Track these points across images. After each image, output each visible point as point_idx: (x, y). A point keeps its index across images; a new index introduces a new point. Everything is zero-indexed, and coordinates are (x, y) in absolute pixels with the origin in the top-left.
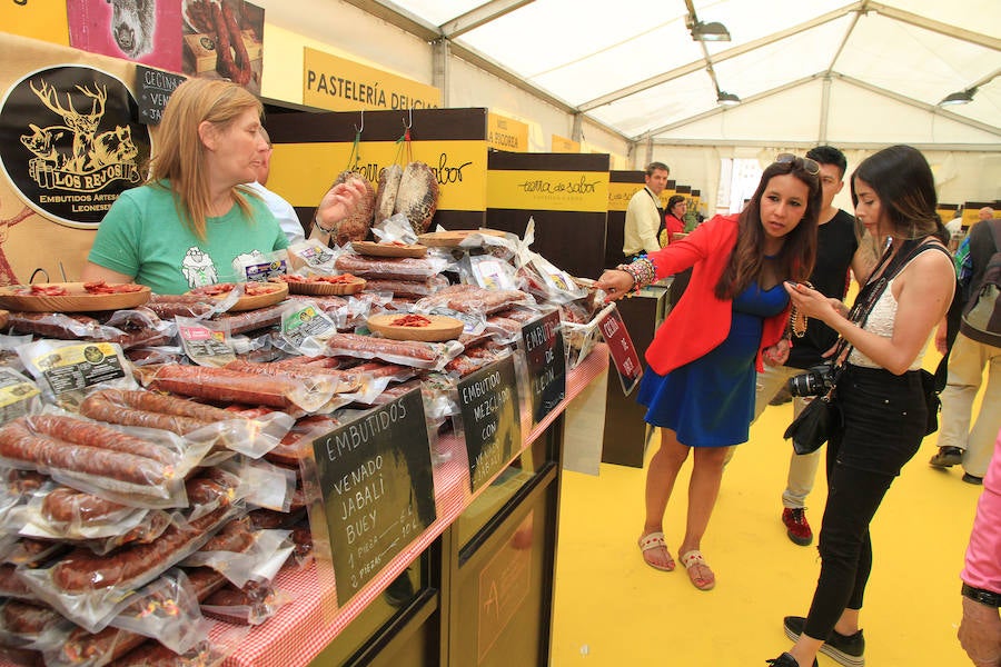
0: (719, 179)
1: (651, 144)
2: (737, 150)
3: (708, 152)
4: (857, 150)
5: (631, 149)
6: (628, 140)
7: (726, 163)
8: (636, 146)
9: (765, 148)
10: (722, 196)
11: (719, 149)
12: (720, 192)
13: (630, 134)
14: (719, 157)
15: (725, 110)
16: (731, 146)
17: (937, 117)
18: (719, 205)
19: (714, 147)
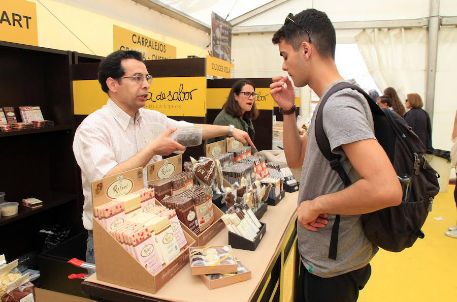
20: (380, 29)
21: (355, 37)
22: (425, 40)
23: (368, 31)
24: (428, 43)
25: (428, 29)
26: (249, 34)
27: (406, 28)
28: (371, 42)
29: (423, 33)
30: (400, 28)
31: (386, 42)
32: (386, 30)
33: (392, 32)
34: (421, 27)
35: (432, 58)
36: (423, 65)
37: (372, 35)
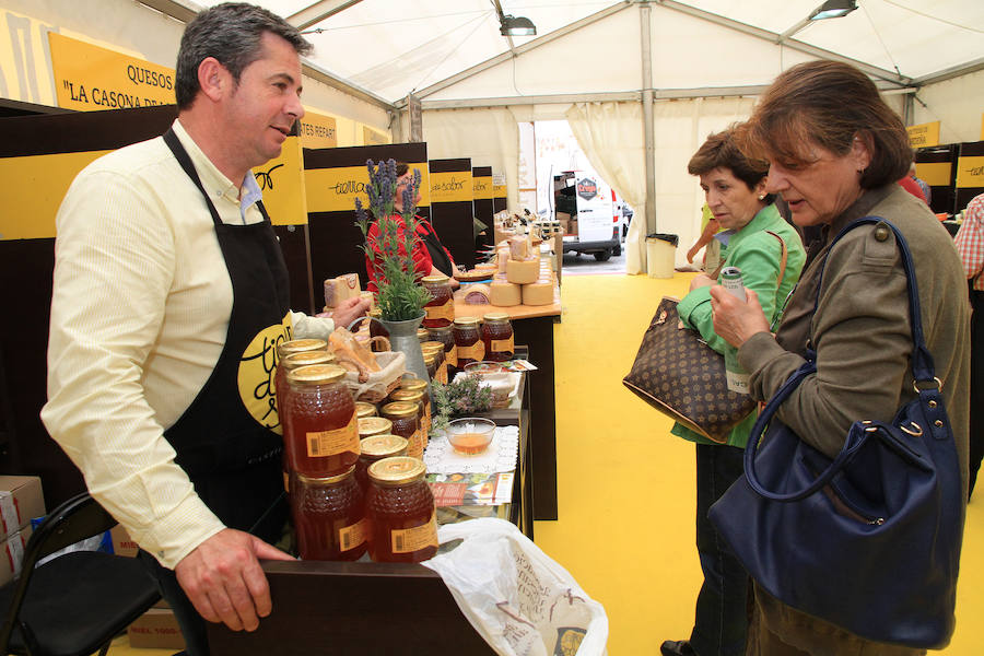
0: (519, 152)
1: (420, 111)
2: (539, 110)
3: (499, 115)
4: (692, 99)
5: (393, 118)
6: (388, 108)
7: (524, 127)
8: (401, 115)
9: (575, 104)
10: (525, 173)
11: (515, 111)
12: (521, 169)
13: (390, 99)
14: (514, 120)
15: (515, 56)
16: (529, 104)
17: (785, 50)
18: (522, 187)
19: (507, 107)
20: (592, 103)
21: (566, 113)
22: (640, 115)
23: (580, 106)
24: (644, 118)
25: (642, 102)
26: (437, 110)
27: (620, 102)
28: (583, 117)
29: (638, 107)
30: (613, 102)
31: (599, 117)
32: (598, 104)
33: (606, 107)
34: (635, 101)
35: (650, 135)
36: (640, 142)
37: (584, 110)
